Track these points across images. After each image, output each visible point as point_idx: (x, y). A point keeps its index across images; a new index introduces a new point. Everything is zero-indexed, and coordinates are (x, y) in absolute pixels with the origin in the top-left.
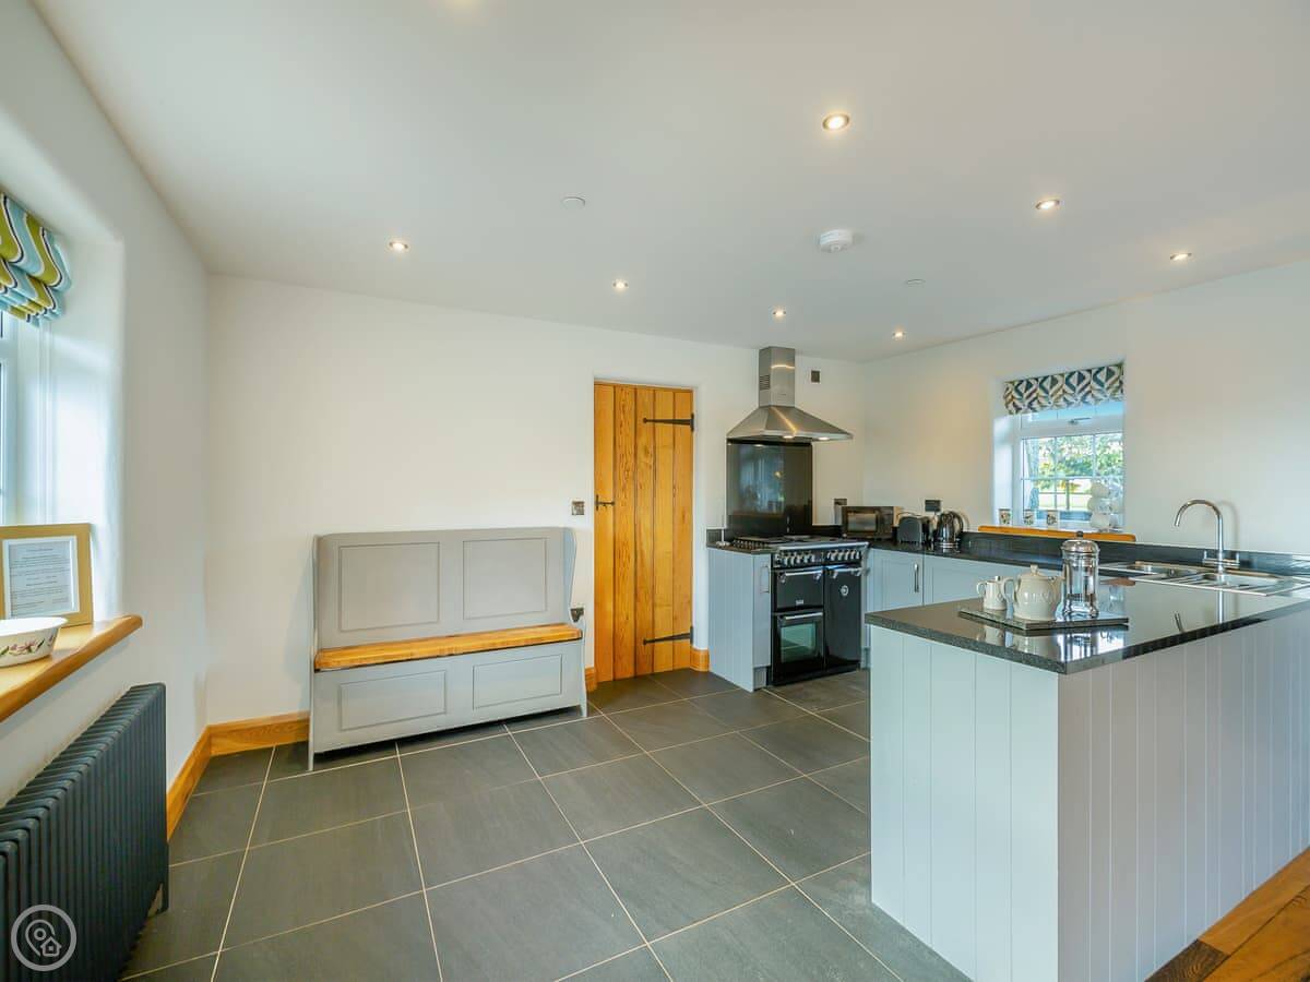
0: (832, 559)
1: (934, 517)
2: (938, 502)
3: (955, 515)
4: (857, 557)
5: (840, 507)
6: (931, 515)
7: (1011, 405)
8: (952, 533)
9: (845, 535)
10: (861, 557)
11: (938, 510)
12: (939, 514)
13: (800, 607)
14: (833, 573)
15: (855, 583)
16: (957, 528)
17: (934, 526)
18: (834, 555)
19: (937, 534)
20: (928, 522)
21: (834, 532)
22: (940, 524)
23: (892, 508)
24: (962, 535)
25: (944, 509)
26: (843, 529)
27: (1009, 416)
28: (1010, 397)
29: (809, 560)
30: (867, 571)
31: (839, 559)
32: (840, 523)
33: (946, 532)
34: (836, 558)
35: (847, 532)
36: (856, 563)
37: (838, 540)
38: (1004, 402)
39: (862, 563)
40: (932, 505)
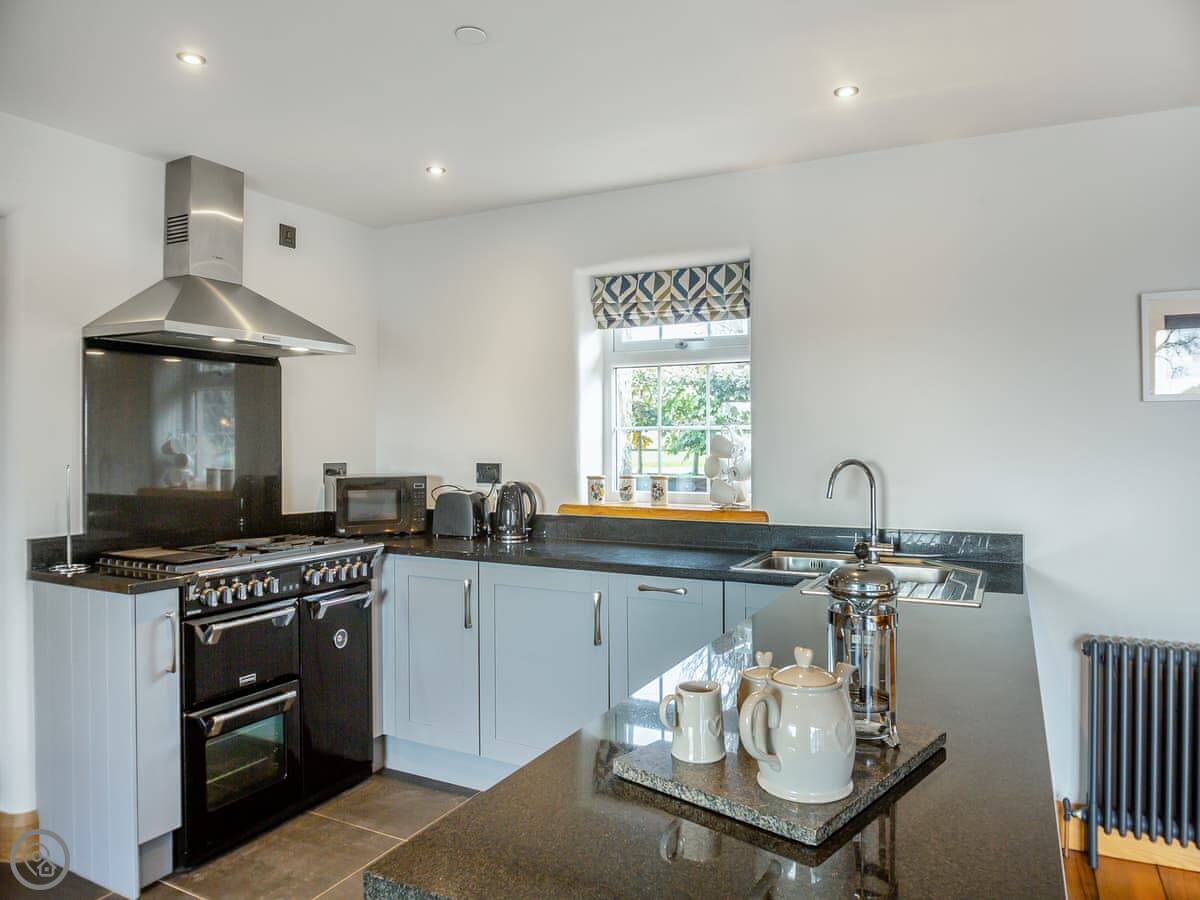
0: (316, 582)
1: (491, 493)
2: (497, 467)
3: (524, 489)
4: (365, 573)
5: (333, 479)
6: (486, 488)
7: (601, 313)
8: (520, 516)
9: (342, 531)
10: (370, 570)
11: (497, 481)
12: (499, 487)
13: (250, 689)
14: (319, 607)
15: (360, 621)
16: (527, 510)
17: (491, 506)
18: (319, 574)
19: (496, 520)
20: (483, 500)
21: (321, 526)
22: (502, 503)
23: (424, 479)
24: (535, 521)
25: (507, 478)
26: (339, 519)
27: (599, 331)
28: (599, 301)
29: (266, 590)
30: (382, 596)
31: (331, 580)
32: (333, 508)
33: (510, 517)
34: (323, 580)
35: (347, 523)
36: (363, 584)
37: (328, 541)
38: (590, 306)
39: (374, 581)
40: (488, 472)
